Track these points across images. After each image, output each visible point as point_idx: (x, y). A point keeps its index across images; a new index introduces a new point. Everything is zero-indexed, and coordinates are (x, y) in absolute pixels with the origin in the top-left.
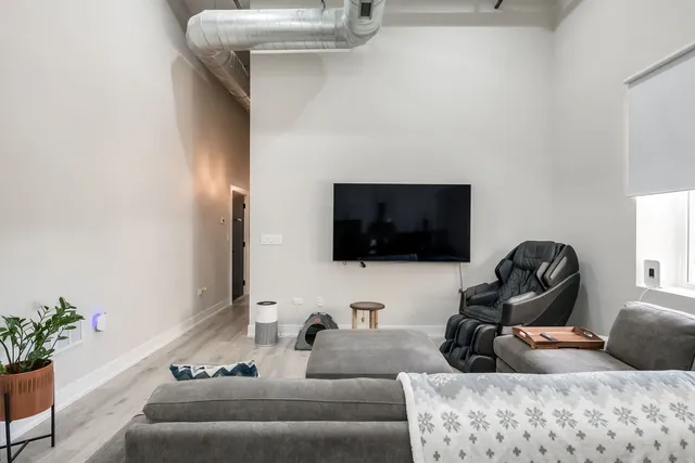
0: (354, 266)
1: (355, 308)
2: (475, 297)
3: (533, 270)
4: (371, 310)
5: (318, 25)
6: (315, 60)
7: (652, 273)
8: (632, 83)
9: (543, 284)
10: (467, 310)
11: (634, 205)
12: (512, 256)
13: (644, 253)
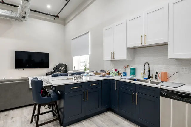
3: (59, 68)
5: (11, 15)
7: (74, 67)
8: (72, 39)
9: (61, 70)
12: (57, 66)
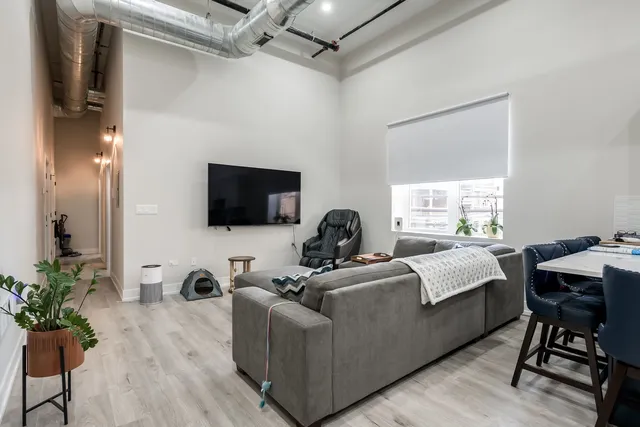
0: (222, 230)
1: (232, 261)
2: (312, 245)
3: (344, 226)
4: (244, 261)
6: (189, 56)
7: (398, 223)
8: (390, 126)
9: (349, 234)
10: (308, 254)
11: (390, 189)
12: (325, 219)
13: (396, 214)
